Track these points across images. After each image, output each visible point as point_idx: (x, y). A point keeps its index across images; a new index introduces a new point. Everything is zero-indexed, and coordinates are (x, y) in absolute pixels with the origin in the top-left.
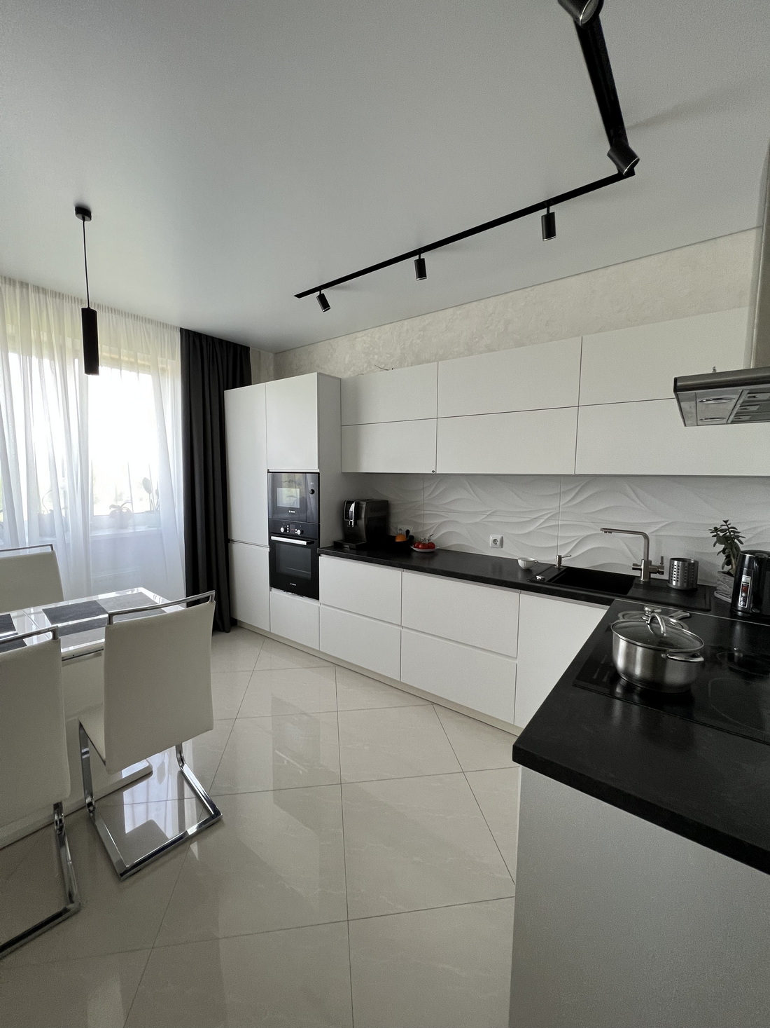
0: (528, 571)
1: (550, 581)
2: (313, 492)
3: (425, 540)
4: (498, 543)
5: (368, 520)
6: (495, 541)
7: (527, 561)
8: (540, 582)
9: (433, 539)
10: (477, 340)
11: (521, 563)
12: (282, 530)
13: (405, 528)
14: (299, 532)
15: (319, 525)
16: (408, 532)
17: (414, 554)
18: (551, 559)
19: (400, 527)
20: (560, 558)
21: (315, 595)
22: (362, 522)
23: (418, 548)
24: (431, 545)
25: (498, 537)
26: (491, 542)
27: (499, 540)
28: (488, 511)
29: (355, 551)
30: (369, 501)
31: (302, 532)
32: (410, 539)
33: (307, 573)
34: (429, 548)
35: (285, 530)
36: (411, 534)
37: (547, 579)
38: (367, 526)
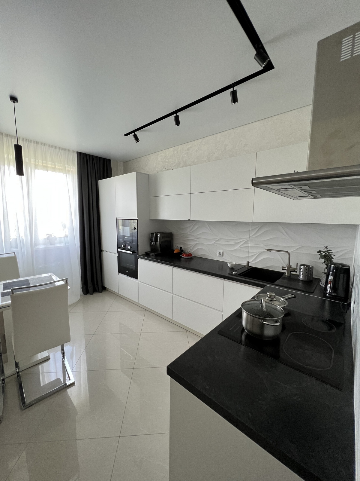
0: (232, 269)
1: (239, 275)
2: (135, 228)
3: (187, 252)
4: (221, 254)
5: (161, 242)
6: (220, 253)
7: (232, 264)
8: (235, 275)
9: (191, 252)
10: (212, 154)
11: (229, 265)
12: (123, 246)
13: (180, 246)
14: (129, 247)
15: (138, 244)
16: (181, 248)
17: (182, 259)
18: (244, 263)
19: (177, 245)
20: (248, 263)
21: (136, 277)
22: (158, 243)
23: (183, 256)
24: (190, 255)
25: (221, 252)
26: (218, 253)
27: (221, 253)
28: (216, 239)
29: (154, 257)
30: (161, 233)
31: (131, 247)
32: (181, 251)
33: (133, 267)
34: (189, 256)
36: (182, 249)
37: (238, 274)
38: (160, 245)
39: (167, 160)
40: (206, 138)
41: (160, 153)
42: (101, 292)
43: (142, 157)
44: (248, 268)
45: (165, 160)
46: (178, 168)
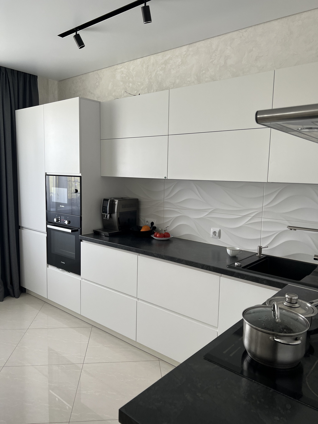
0: (234, 258)
1: (244, 267)
2: (77, 191)
3: (162, 230)
4: (217, 234)
5: (120, 214)
6: (215, 233)
7: (233, 250)
8: (238, 268)
9: (169, 230)
10: (204, 72)
11: (229, 251)
12: (55, 220)
13: (150, 220)
14: (66, 222)
15: (81, 218)
16: (152, 223)
17: (154, 241)
18: (253, 248)
19: (147, 219)
20: (260, 248)
21: (77, 271)
22: (115, 215)
23: (156, 236)
24: (167, 235)
25: (217, 230)
26: (211, 233)
27: (217, 232)
28: (209, 209)
29: (108, 238)
30: (121, 199)
31: (69, 222)
32: (153, 228)
33: (72, 254)
34: (164, 236)
35: (58, 220)
36: (155, 225)
37: (243, 265)
38: (119, 219)
39: (131, 79)
40: (195, 44)
41: (119, 67)
42: (18, 297)
43: (90, 74)
44: (259, 257)
45: (127, 78)
46: (149, 93)
